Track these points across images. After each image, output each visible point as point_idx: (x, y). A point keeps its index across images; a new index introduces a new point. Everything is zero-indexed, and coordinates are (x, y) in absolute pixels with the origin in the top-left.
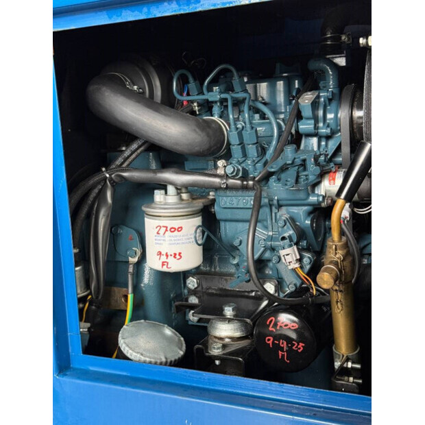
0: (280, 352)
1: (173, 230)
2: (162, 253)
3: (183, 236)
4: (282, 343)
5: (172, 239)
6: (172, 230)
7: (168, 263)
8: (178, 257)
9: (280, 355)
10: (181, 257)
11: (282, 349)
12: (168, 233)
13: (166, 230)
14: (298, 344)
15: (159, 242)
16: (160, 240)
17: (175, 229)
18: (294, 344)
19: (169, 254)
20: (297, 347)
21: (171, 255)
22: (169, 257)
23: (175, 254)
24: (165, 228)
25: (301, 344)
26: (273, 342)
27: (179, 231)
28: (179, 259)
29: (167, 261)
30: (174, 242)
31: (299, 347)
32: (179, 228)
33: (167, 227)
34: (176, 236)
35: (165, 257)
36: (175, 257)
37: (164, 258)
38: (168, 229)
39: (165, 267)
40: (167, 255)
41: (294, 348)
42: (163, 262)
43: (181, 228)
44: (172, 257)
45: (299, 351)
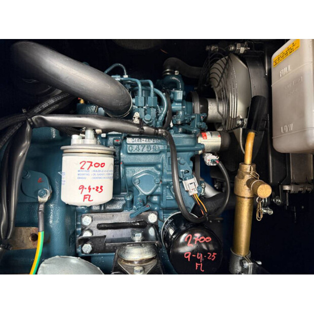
0: (197, 264)
1: (98, 165)
2: (85, 187)
3: (105, 171)
4: (199, 256)
5: (96, 173)
6: (96, 165)
7: (90, 196)
8: (99, 190)
9: (197, 266)
10: (102, 190)
11: (198, 261)
12: (93, 168)
13: (91, 165)
14: (212, 254)
15: (83, 176)
16: (83, 174)
17: (99, 164)
18: (209, 255)
19: (92, 187)
20: (211, 257)
21: (94, 189)
22: (92, 190)
23: (97, 187)
24: (90, 163)
25: (214, 254)
26: (191, 256)
27: (102, 167)
28: (100, 192)
29: (89, 194)
30: (97, 176)
31: (212, 256)
32: (102, 164)
33: (92, 163)
34: (100, 171)
35: (88, 190)
36: (97, 190)
37: (86, 192)
38: (93, 164)
39: (86, 200)
40: (90, 189)
41: (209, 258)
42: (85, 196)
43: (104, 164)
44: (95, 190)
45: (213, 260)
